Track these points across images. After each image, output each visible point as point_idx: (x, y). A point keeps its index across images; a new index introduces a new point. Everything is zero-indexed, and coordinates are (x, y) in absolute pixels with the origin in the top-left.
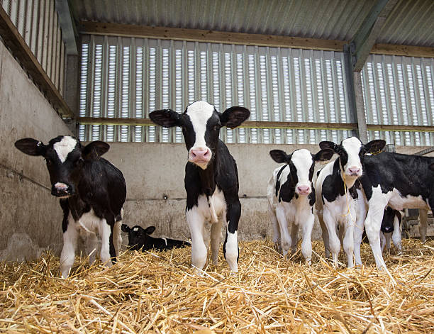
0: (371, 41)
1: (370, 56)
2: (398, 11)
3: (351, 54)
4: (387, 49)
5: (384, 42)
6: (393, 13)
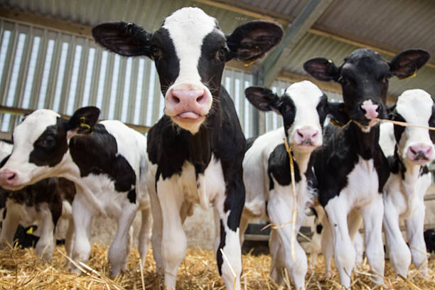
0: (277, 68)
1: (275, 82)
2: (304, 45)
3: (259, 78)
4: (292, 78)
5: (289, 71)
6: (299, 46)
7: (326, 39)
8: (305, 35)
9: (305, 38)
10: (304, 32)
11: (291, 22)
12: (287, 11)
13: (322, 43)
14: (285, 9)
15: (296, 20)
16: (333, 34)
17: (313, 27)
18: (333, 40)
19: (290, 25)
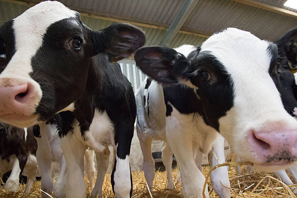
7: (190, 35)
8: (177, 35)
9: (177, 37)
10: (176, 33)
11: (168, 28)
12: (165, 22)
13: (188, 38)
14: (163, 20)
15: (170, 27)
16: (194, 32)
17: (181, 30)
18: (194, 36)
19: (167, 30)
